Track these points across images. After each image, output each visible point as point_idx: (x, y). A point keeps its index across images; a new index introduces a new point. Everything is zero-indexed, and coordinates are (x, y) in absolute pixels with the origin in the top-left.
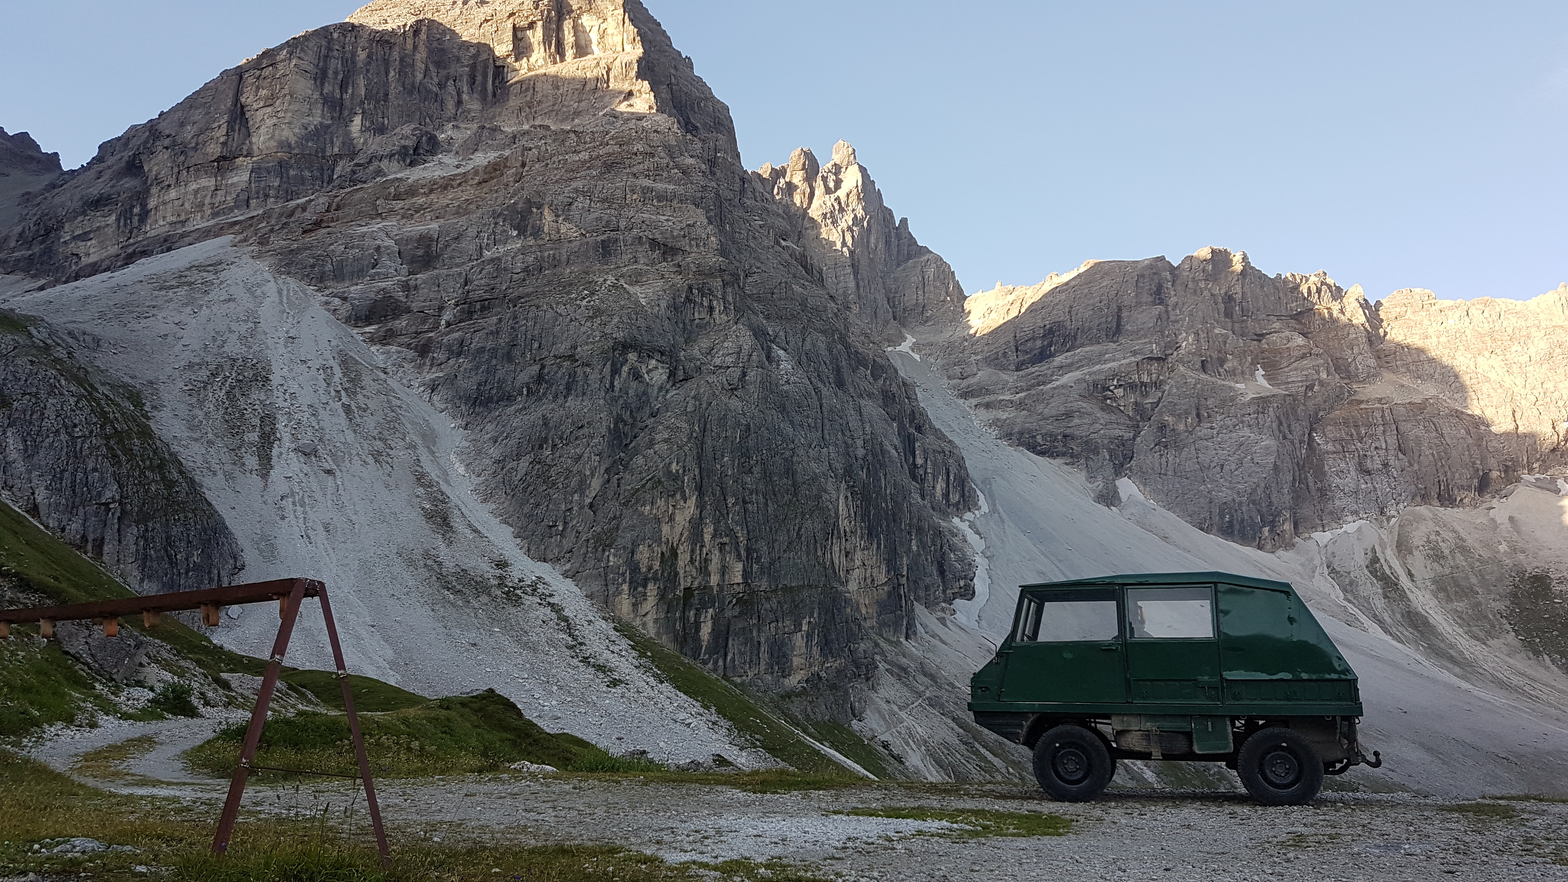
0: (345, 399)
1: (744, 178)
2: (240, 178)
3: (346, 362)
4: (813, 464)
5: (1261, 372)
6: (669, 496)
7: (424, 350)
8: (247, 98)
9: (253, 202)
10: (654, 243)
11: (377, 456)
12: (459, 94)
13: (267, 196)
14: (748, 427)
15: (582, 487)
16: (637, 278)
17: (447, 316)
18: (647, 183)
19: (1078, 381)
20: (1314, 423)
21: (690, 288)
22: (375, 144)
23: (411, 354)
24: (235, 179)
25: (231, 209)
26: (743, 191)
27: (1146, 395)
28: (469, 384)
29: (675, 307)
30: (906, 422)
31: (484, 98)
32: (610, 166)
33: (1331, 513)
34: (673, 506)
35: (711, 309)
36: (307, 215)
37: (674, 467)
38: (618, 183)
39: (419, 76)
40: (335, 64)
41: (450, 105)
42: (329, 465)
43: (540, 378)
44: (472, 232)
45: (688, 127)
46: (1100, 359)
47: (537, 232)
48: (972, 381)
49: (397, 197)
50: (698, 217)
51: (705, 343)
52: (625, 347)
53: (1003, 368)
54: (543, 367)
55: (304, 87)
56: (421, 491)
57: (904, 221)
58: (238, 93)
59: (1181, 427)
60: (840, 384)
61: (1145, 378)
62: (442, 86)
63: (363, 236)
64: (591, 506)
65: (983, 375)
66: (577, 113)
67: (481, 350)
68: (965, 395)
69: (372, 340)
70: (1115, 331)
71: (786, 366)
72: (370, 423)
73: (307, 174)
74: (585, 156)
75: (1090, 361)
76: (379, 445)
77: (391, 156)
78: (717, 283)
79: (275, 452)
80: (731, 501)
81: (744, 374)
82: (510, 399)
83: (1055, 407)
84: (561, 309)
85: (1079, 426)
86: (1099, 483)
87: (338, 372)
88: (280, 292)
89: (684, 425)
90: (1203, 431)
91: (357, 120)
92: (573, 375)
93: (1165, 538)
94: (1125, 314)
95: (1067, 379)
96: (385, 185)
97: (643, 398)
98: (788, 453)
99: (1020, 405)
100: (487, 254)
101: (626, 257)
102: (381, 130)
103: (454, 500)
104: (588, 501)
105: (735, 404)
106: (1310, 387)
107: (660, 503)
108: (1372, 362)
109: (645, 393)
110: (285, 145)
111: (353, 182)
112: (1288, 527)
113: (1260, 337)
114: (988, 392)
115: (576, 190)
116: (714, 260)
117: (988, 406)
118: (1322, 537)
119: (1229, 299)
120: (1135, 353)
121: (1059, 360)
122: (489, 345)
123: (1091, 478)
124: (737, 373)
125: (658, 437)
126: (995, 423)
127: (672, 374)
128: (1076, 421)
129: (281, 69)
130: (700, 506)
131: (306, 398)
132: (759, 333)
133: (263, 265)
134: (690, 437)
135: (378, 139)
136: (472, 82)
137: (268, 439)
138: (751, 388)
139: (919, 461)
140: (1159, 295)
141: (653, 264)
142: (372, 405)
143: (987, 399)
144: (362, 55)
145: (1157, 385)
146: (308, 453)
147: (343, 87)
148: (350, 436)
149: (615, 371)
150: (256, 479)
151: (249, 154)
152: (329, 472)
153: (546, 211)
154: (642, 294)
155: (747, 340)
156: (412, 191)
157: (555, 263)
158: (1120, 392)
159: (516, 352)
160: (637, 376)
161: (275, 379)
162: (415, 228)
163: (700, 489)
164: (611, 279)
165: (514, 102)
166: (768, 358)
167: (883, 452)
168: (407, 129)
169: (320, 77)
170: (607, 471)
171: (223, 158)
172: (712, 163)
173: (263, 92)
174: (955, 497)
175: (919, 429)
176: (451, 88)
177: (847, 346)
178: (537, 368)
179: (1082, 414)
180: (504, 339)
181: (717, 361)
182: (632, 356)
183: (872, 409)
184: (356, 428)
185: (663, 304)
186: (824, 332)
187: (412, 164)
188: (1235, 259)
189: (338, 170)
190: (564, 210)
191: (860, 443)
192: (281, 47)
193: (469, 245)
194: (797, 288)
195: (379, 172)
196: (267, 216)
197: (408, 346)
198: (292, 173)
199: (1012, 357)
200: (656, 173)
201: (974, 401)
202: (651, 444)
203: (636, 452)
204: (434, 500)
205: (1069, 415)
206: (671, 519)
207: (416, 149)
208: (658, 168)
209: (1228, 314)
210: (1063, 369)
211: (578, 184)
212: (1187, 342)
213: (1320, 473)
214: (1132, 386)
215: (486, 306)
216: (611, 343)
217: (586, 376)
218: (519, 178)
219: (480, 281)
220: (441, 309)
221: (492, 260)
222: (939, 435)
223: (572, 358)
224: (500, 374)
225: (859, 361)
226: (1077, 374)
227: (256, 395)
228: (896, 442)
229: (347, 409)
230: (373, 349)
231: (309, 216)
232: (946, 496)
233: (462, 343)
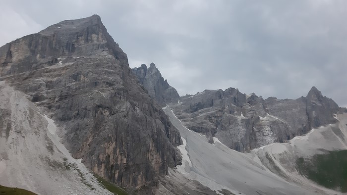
0: (29, 119)
1: (130, 69)
2: (9, 68)
3: (30, 110)
4: (144, 134)
5: (242, 114)
6: (108, 142)
7: (50, 107)
8: (12, 49)
9: (11, 73)
10: (107, 83)
11: (36, 133)
12: (63, 50)
13: (15, 72)
14: (128, 125)
15: (87, 140)
16: (103, 91)
17: (56, 99)
18: (106, 69)
19: (204, 116)
20: (253, 125)
21: (116, 93)
22: (42, 61)
23: (47, 108)
24: (7, 68)
25: (6, 75)
26: (129, 72)
27: (218, 119)
28: (60, 116)
29: (111, 97)
30: (166, 124)
31: (69, 51)
32: (97, 66)
33: (258, 145)
34: (109, 144)
35: (120, 98)
36: (24, 76)
37: (110, 135)
38: (101, 69)
39: (54, 46)
40: (34, 43)
41: (61, 53)
42: (24, 135)
43: (78, 114)
44: (64, 80)
45: (117, 58)
46: (208, 111)
47: (79, 80)
48: (181, 115)
49: (47, 72)
50: (118, 78)
51: (119, 106)
52: (99, 106)
53: (188, 113)
54: (79, 111)
55: (26, 47)
56: (46, 141)
57: (166, 80)
58: (10, 48)
59: (226, 126)
60: (151, 115)
61: (218, 115)
62: (59, 48)
63: (37, 81)
65: (184, 114)
66: (91, 55)
67: (64, 107)
68: (179, 119)
69: (39, 105)
70: (212, 105)
71: (138, 111)
72: (35, 125)
73: (25, 67)
74: (92, 63)
75: (206, 111)
76: (37, 130)
77: (46, 63)
78: (122, 92)
79: (10, 132)
80: (124, 143)
81: (128, 113)
82: (70, 119)
83: (199, 121)
84: (84, 98)
85: (204, 125)
86: (209, 138)
87: (28, 112)
88: (16, 94)
89: (113, 125)
90: (230, 127)
91: (38, 55)
92: (86, 113)
93: (223, 151)
94: (213, 101)
95: (202, 115)
96: (44, 70)
97: (103, 119)
98: (138, 132)
99: (192, 121)
100: (67, 85)
101: (101, 86)
102: (44, 57)
103: (55, 144)
104: (88, 144)
105: (125, 120)
106: (252, 117)
107: (106, 144)
108: (264, 112)
109: (103, 117)
110: (20, 60)
111: (36, 69)
112: (249, 148)
113: (241, 107)
114: (185, 118)
115: (89, 71)
116: (121, 87)
117: (185, 121)
118: (256, 150)
119: (235, 98)
120: (216, 110)
121: (200, 111)
122: (66, 106)
123: (207, 137)
124: (126, 113)
125: (106, 128)
126: (186, 125)
127: (110, 113)
128: (204, 124)
129: (21, 43)
130: (116, 144)
131: (20, 119)
132: (131, 104)
133: (12, 88)
134: (114, 128)
135: (43, 59)
136: (67, 47)
137: (9, 129)
138: (129, 116)
139: (169, 133)
140: (220, 97)
141: (107, 87)
142: (36, 121)
144: (40, 41)
145: (221, 116)
146: (19, 132)
147: (36, 47)
148: (30, 128)
149: (96, 112)
150: (4, 139)
151: (11, 62)
152: (23, 137)
153: (82, 76)
154: (104, 95)
155: (129, 105)
156: (50, 71)
157: (83, 87)
158: (213, 118)
159: (72, 108)
160: (102, 113)
161: (12, 114)
162: (49, 79)
163: (116, 140)
164: (97, 91)
165: (76, 52)
166: (134, 109)
167: (161, 131)
168: (50, 57)
169: (30, 45)
170: (93, 136)
171: (4, 63)
172: (122, 66)
173: (16, 48)
174: (177, 142)
175: (169, 126)
177: (153, 107)
178: (77, 112)
180: (69, 105)
181: (122, 110)
182: (101, 109)
183: (159, 121)
184: (31, 126)
185: (109, 97)
186: (147, 104)
187: (51, 65)
188: (236, 90)
189: (33, 66)
190: (86, 75)
191: (155, 129)
192: (21, 38)
193: (63, 83)
194: (141, 94)
195: (43, 67)
196: (14, 77)
198: (21, 67)
199: (190, 110)
200: (109, 67)
201: (182, 120)
202: (104, 129)
203: (101, 131)
204: (49, 144)
205: (202, 123)
206: (109, 148)
207: (52, 62)
209: (235, 102)
210: (201, 113)
212: (227, 107)
213: (255, 136)
214: (215, 117)
215: (66, 97)
216: (96, 105)
217: (89, 114)
218: (76, 68)
219: (65, 91)
221: (68, 87)
222: (174, 128)
223: (86, 109)
224: (68, 113)
225: (156, 110)
226: (204, 114)
227: (7, 118)
228: (164, 129)
229: (29, 121)
230: (38, 107)
231: (25, 76)
232: (176, 141)
233: (59, 106)
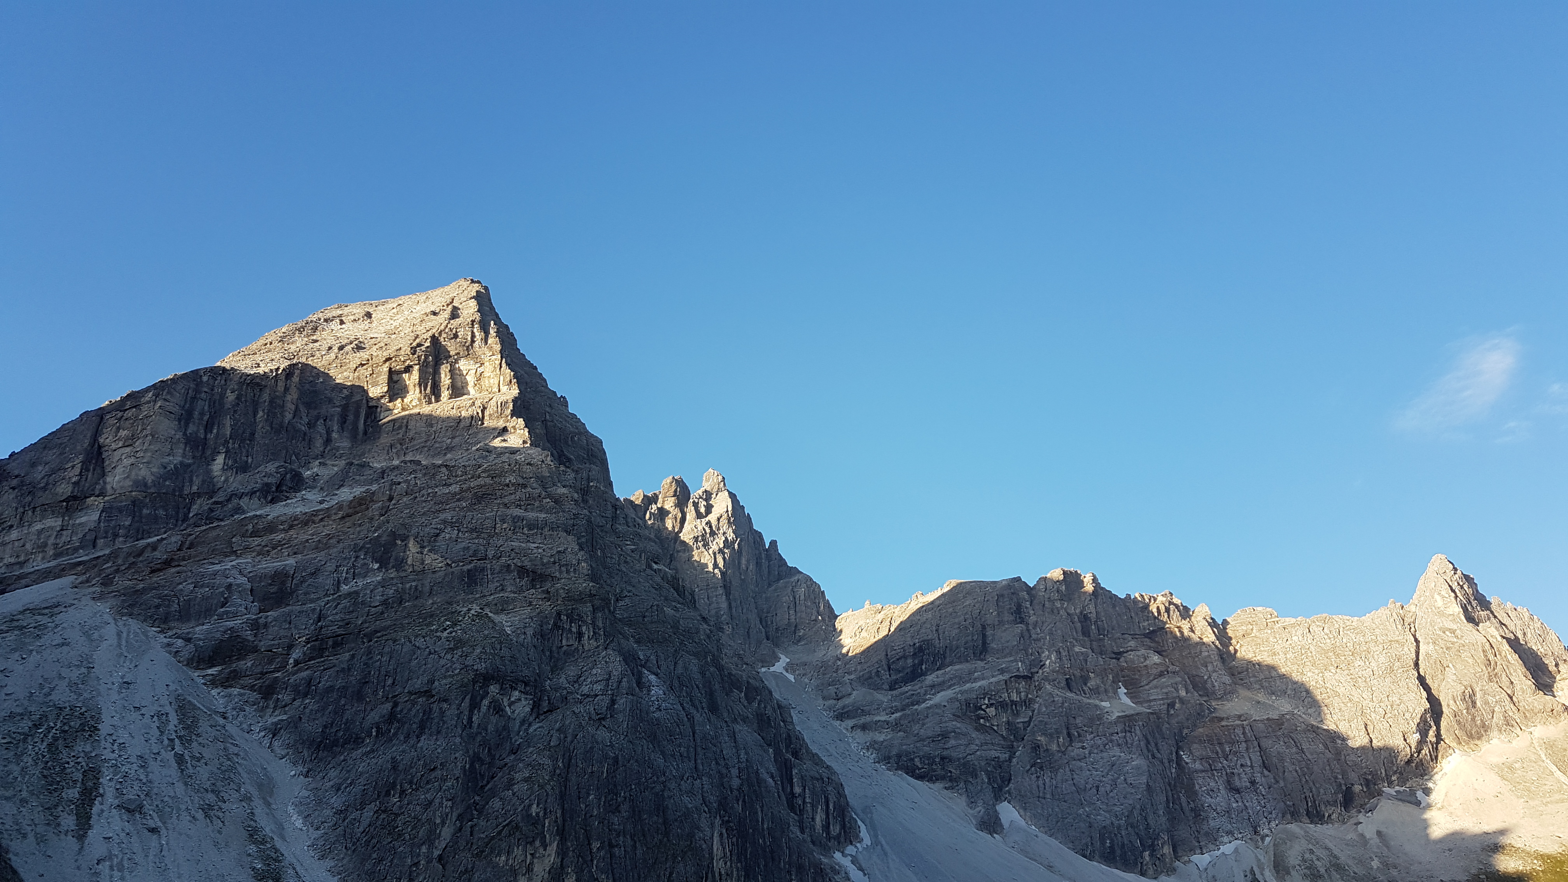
0: (178, 748)
1: (616, 505)
2: (89, 518)
3: (184, 708)
4: (686, 799)
5: (1123, 690)
6: (527, 843)
7: (268, 692)
8: (106, 438)
9: (100, 542)
10: (522, 571)
11: (207, 810)
12: (329, 432)
13: (116, 536)
14: (616, 760)
15: (431, 839)
16: (502, 607)
17: (296, 654)
18: (518, 512)
19: (951, 700)
20: (1180, 742)
21: (559, 614)
22: (236, 482)
23: (254, 696)
24: (83, 519)
25: (76, 550)
26: (615, 518)
27: (1017, 714)
28: (313, 727)
29: (541, 635)
30: (783, 746)
31: (354, 437)
32: (481, 497)
33: (1207, 834)
34: (531, 854)
35: (580, 635)
36: (157, 554)
37: (534, 809)
38: (490, 512)
39: (288, 416)
40: (202, 405)
41: (319, 443)
42: (155, 821)
43: (392, 717)
44: (331, 566)
45: (561, 458)
46: (969, 677)
47: (400, 564)
48: (847, 701)
49: (255, 534)
50: (570, 543)
51: (572, 671)
52: (487, 678)
53: (877, 688)
54: (396, 704)
55: (167, 427)
56: (252, 849)
57: (774, 543)
58: (97, 434)
59: (1054, 747)
60: (714, 708)
61: (1015, 697)
62: (311, 425)
63: (215, 573)
64: (440, 858)
65: (857, 696)
66: (450, 449)
67: (330, 689)
68: (841, 716)
69: (214, 682)
70: (981, 650)
71: (657, 691)
72: (203, 773)
73: (161, 512)
74: (455, 488)
75: (961, 679)
76: (211, 798)
77: (252, 493)
78: (587, 608)
79: (95, 809)
80: (596, 845)
81: (613, 702)
82: (357, 741)
83: (930, 728)
84: (420, 642)
85: (956, 747)
86: (980, 808)
87: (174, 719)
88: (119, 634)
89: (547, 761)
90: (1075, 751)
91: (220, 459)
92: (428, 712)
93: (1050, 867)
94: (989, 632)
95: (940, 698)
96: (242, 523)
97: (504, 733)
98: (658, 788)
99: (896, 726)
100: (345, 588)
101: (492, 586)
102: (244, 468)
103: (289, 857)
104: (436, 853)
105: (603, 735)
106: (1171, 705)
107: (518, 851)
108: (1227, 679)
109: (505, 728)
110: (140, 485)
111: (210, 520)
112: (1167, 850)
113: (1118, 655)
114: (864, 713)
115: (444, 522)
116: (585, 586)
117: (864, 727)
118: (1202, 860)
119: (1085, 618)
120: (1002, 671)
121: (931, 678)
122: (339, 683)
123: (972, 803)
124: (604, 701)
125: (518, 776)
126: (872, 746)
127: (536, 706)
128: (952, 742)
129: (145, 410)
130: (562, 853)
131: (136, 748)
132: (629, 658)
133: (104, 608)
134: (553, 774)
135: (240, 477)
136: (343, 421)
137: (89, 795)
138: (620, 716)
139: (797, 790)
140: (1019, 614)
141: (521, 590)
142: (206, 754)
143: (863, 720)
144: (231, 397)
145: (1027, 703)
146: (132, 809)
147: (208, 428)
148: (180, 788)
149: (474, 705)
150: (71, 842)
151: (102, 494)
152: (153, 830)
153: (411, 544)
154: (507, 622)
155: (617, 666)
156: (271, 528)
157: (417, 594)
158: (992, 711)
159: (368, 690)
160: (497, 709)
161: (104, 729)
162: (269, 565)
163: (562, 834)
164: (475, 608)
165: (385, 440)
166: (639, 683)
167: (760, 781)
168: (271, 467)
169: (185, 418)
170: (460, 817)
171: (73, 498)
172: (585, 492)
173: (123, 433)
174: (835, 830)
175: (795, 754)
176: (321, 428)
177: (720, 668)
178: (388, 706)
179: (958, 735)
180: (355, 676)
181: (585, 689)
182: (494, 689)
183: (746, 734)
184: (187, 779)
185: (530, 632)
186: (696, 655)
187: (273, 501)
188: (1085, 580)
189: (195, 508)
190: (430, 542)
191: (734, 772)
192: (147, 390)
193: (326, 581)
194: (668, 611)
195: (238, 510)
196: (114, 555)
197: (252, 688)
198: (145, 511)
199: (885, 675)
200: (528, 503)
201: (850, 723)
202: (510, 784)
203: (493, 794)
204: (266, 859)
205: (945, 735)
206: (530, 869)
207: (279, 486)
208: (530, 497)
209: (1086, 633)
210: (936, 687)
211: (448, 515)
212: (1050, 661)
213: (1192, 794)
214: (1002, 706)
215: (338, 642)
216: (471, 676)
217: (442, 712)
218: (384, 511)
219: (334, 616)
220: (290, 647)
221: (349, 594)
222: (816, 760)
223: (428, 694)
224: (348, 715)
225: (732, 683)
226: (949, 693)
227: (82, 747)
228: (773, 770)
229: (180, 759)
230: (214, 692)
231: (160, 555)
232: (826, 827)
233: (309, 682)
